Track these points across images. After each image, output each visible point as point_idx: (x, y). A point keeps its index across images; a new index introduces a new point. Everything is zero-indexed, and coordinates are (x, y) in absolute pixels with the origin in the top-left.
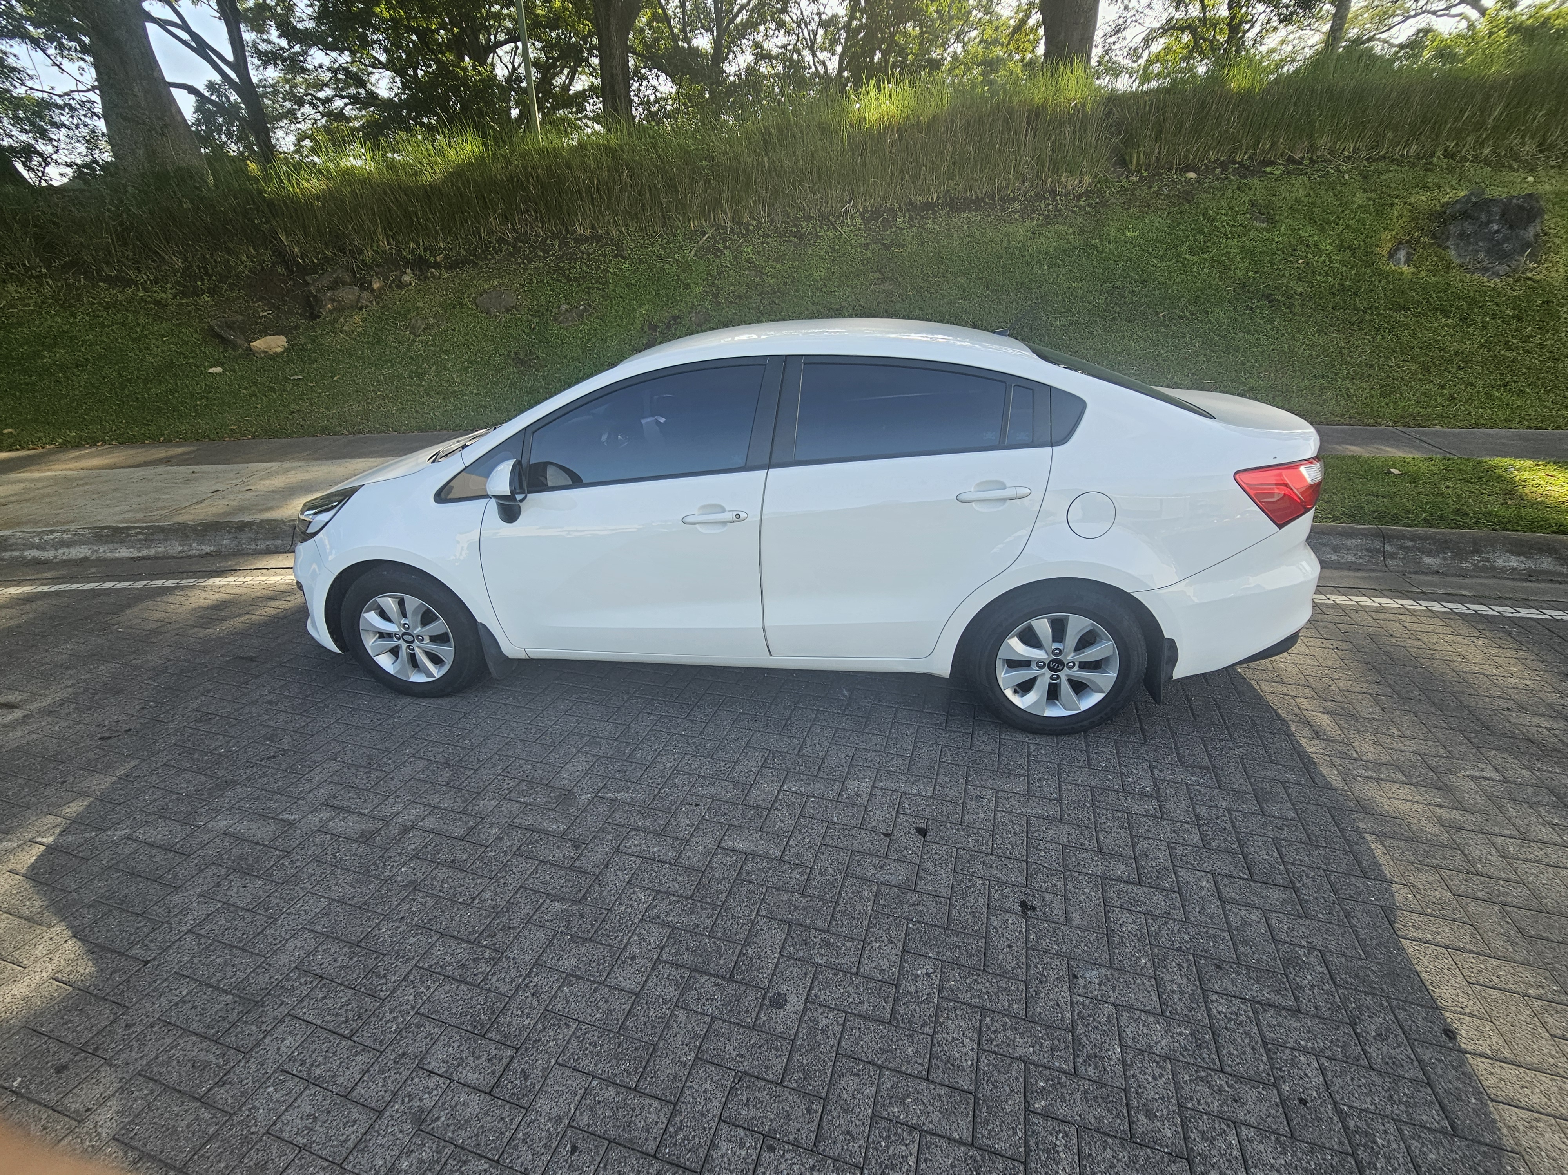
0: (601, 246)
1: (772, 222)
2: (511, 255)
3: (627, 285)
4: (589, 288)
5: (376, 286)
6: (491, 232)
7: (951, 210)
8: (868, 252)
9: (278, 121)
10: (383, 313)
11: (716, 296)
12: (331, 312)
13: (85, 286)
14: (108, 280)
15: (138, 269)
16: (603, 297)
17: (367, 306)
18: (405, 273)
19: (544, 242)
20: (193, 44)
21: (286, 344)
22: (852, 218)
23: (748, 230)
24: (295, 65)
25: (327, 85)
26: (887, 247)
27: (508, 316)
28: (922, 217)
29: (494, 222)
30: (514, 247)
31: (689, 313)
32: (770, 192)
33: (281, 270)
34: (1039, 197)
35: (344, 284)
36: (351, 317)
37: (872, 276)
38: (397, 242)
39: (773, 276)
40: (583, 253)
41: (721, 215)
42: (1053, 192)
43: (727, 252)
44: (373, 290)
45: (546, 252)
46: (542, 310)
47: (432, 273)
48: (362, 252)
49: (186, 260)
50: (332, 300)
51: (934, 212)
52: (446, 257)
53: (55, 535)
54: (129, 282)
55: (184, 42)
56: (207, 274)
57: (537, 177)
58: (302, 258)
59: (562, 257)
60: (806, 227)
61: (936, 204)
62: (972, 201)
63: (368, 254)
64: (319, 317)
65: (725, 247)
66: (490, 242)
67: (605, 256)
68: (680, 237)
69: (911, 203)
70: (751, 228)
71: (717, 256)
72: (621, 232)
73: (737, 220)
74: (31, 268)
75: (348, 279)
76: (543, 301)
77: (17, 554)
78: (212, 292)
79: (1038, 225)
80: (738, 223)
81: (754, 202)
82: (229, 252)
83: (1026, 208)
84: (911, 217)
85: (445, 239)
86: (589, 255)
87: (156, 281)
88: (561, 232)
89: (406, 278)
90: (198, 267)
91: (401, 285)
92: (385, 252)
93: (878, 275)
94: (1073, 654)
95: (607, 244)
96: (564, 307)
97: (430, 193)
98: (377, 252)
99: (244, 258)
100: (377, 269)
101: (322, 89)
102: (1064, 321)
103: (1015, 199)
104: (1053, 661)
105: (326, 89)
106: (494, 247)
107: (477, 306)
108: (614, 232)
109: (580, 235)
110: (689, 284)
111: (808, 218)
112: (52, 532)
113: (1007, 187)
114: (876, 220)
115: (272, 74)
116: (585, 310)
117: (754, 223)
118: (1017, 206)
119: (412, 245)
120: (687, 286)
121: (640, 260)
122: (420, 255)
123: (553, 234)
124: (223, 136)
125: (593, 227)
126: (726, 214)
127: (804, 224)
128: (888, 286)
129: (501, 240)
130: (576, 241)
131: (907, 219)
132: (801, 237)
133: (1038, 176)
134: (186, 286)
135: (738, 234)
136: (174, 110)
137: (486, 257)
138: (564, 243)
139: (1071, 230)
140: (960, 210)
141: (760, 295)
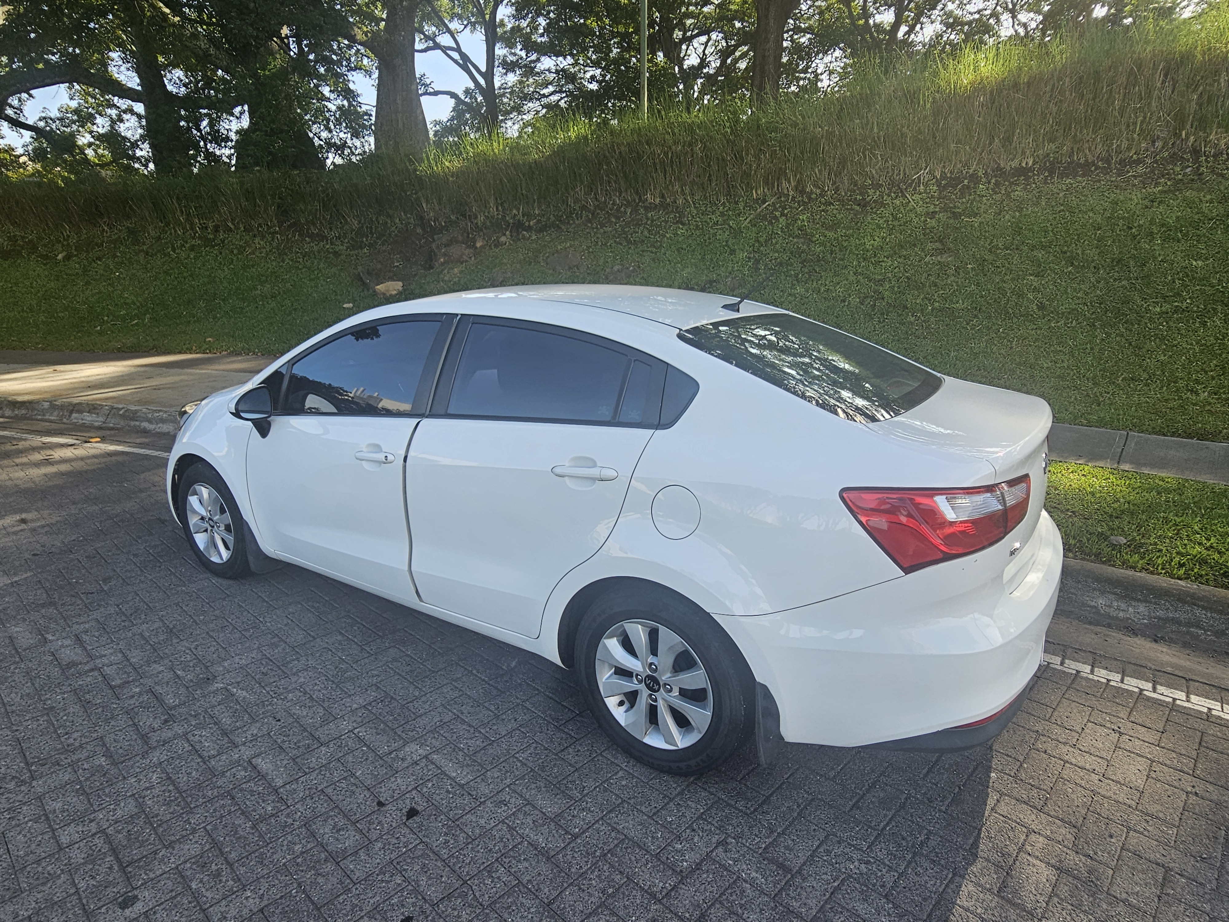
0: (666, 214)
1: (837, 190)
2: (590, 221)
3: (678, 250)
4: (643, 251)
5: (478, 245)
6: (576, 201)
7: (1050, 175)
8: (933, 221)
9: (509, 114)
10: (476, 267)
11: (757, 262)
12: (442, 264)
13: (298, 240)
14: (312, 236)
15: (331, 229)
16: (653, 260)
17: (467, 261)
18: (505, 235)
19: (618, 210)
20: (461, 62)
21: (401, 289)
22: (926, 185)
23: (810, 198)
24: (529, 70)
25: (551, 83)
26: (956, 216)
27: (569, 273)
28: (1011, 183)
29: (580, 191)
30: (593, 214)
31: (727, 277)
32: (837, 161)
33: (419, 230)
34: (1174, 158)
35: (457, 242)
36: (452, 269)
37: (930, 246)
38: (504, 209)
39: (822, 244)
40: (648, 219)
41: (785, 184)
42: (1196, 152)
43: (782, 220)
44: (476, 248)
45: (618, 218)
46: (598, 269)
47: (523, 235)
48: (476, 217)
49: (360, 222)
50: (445, 255)
51: (1027, 178)
52: (539, 221)
53: (161, 413)
54: (323, 238)
55: (455, 61)
56: (371, 233)
57: (620, 153)
58: (434, 222)
59: (629, 222)
60: (873, 195)
61: (1032, 169)
62: (1079, 165)
63: (481, 218)
64: (433, 268)
65: (782, 215)
66: (574, 210)
67: (667, 222)
68: (741, 206)
69: (999, 168)
70: (814, 196)
71: (770, 223)
72: (687, 200)
73: (800, 189)
74: (271, 227)
75: (460, 238)
76: (601, 262)
77: (137, 423)
78: (370, 246)
79: (1160, 192)
80: (801, 192)
81: (820, 171)
82: (389, 216)
83: (1152, 171)
84: (997, 184)
85: (539, 207)
86: (652, 222)
87: (339, 238)
88: (634, 200)
89: (503, 239)
90: (367, 227)
91: (498, 244)
92: (493, 217)
93: (938, 245)
94: (669, 675)
95: (672, 211)
96: (616, 268)
97: (534, 169)
98: (487, 217)
99: (397, 221)
100: (485, 231)
101: (547, 87)
102: (1167, 307)
103: (1139, 162)
104: (648, 676)
105: (550, 87)
106: (577, 214)
107: (547, 264)
108: (680, 201)
109: (650, 203)
110: (734, 251)
111: (877, 186)
112: (160, 411)
113: (1129, 149)
114: (954, 187)
115: (512, 78)
116: (633, 271)
117: (818, 191)
118: (1140, 169)
119: (514, 211)
120: (732, 252)
121: (697, 226)
122: (519, 220)
123: (628, 202)
124: (467, 128)
125: (663, 196)
126: (789, 182)
127: (871, 192)
128: (945, 258)
129: (583, 208)
130: (646, 208)
131: (992, 186)
132: (863, 204)
133: (1177, 135)
134: (356, 241)
135: (799, 202)
136: (419, 112)
137: (568, 223)
138: (635, 210)
139: (1208, 197)
140: (1062, 176)
141: (802, 263)
